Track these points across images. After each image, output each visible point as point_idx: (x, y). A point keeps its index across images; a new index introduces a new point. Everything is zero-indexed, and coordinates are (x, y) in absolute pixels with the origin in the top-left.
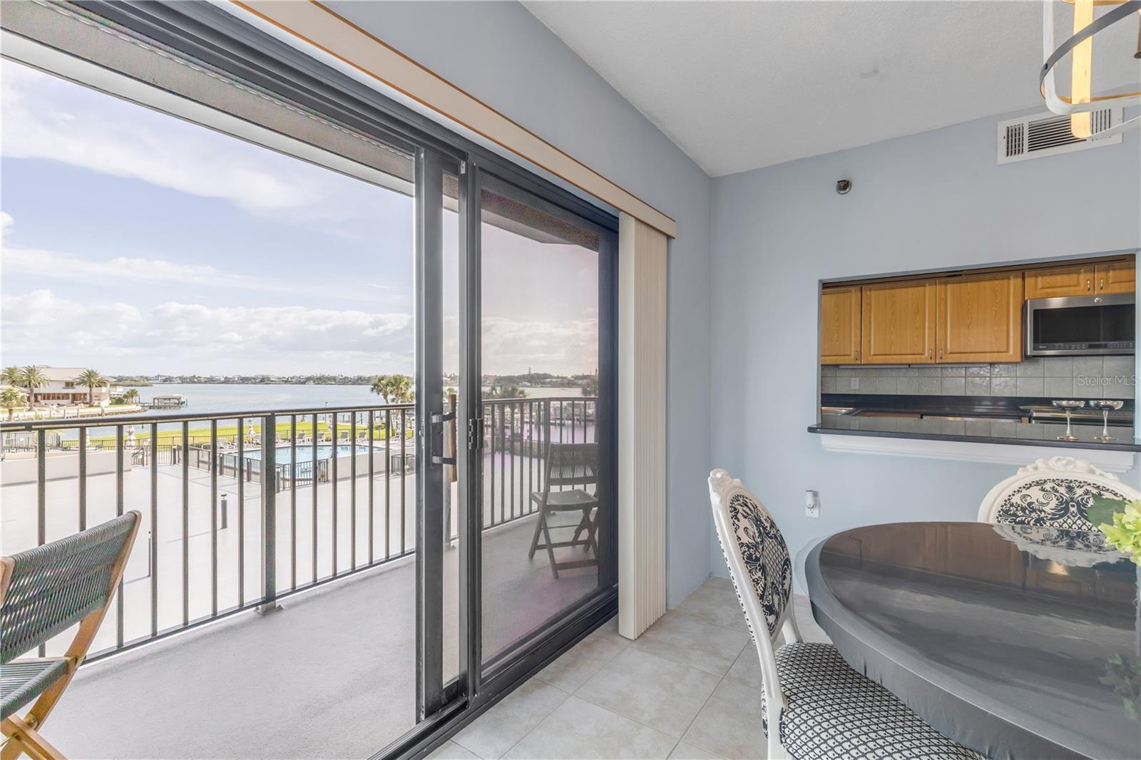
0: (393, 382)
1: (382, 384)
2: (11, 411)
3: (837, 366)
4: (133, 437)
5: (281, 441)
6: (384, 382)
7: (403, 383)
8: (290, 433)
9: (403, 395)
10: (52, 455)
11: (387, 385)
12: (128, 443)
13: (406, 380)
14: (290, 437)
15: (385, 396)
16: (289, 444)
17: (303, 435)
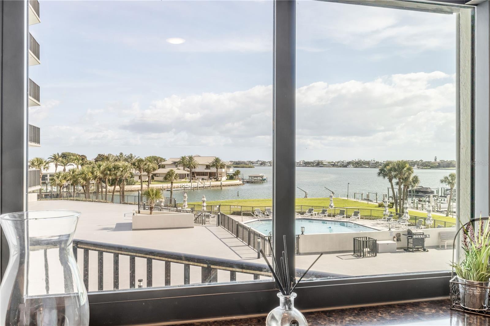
0: (396, 168)
1: (387, 169)
2: (172, 183)
4: (205, 204)
6: (388, 167)
7: (405, 169)
9: (406, 179)
10: (156, 213)
11: (390, 170)
13: (408, 166)
15: (390, 181)
17: (312, 210)
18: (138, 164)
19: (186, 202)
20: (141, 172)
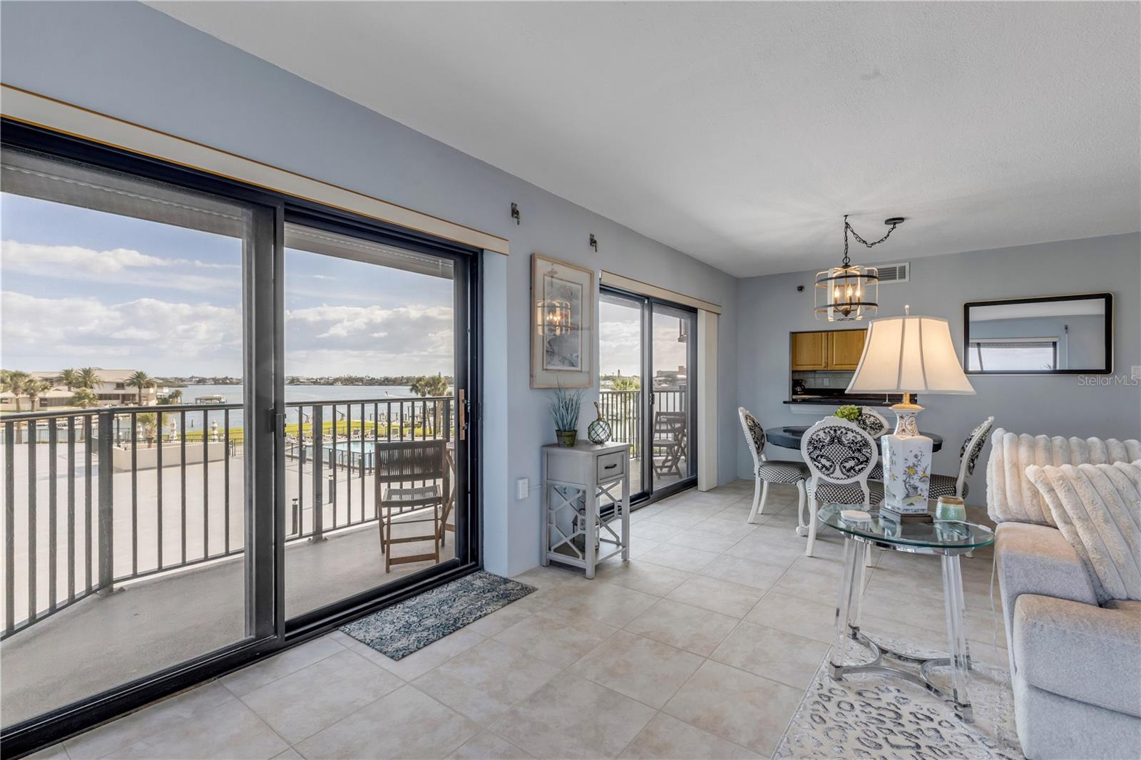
0: (431, 383)
1: (420, 385)
3: (815, 371)
4: (216, 432)
5: (340, 437)
6: (423, 383)
7: (441, 384)
8: (346, 429)
11: (426, 386)
12: (212, 437)
13: (443, 381)
14: (346, 433)
15: (423, 396)
16: (346, 440)
18: (12, 379)
19: (175, 432)
20: (17, 395)
